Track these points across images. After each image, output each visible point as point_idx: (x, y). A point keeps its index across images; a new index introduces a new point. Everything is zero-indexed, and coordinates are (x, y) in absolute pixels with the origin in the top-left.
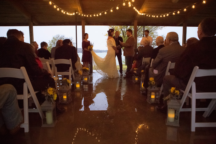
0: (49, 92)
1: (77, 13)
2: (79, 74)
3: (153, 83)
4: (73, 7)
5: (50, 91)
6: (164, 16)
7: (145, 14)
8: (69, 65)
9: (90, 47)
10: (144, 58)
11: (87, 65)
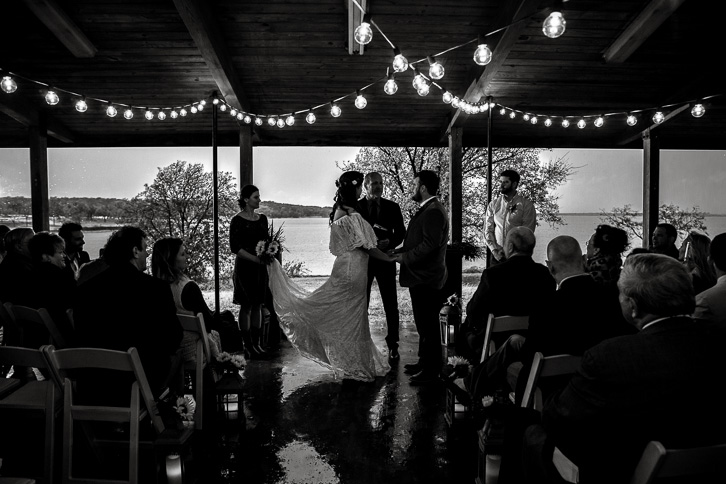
1: (216, 102)
4: (200, 79)
6: (582, 124)
7: (492, 105)
10: (491, 317)
11: (254, 317)
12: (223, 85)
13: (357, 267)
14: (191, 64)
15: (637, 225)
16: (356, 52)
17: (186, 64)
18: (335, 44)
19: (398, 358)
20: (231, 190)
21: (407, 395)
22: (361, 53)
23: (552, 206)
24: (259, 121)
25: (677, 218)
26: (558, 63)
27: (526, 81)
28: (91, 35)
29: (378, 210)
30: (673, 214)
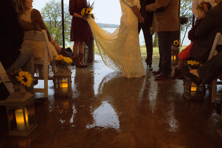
9: (86, 10)
11: (81, 48)
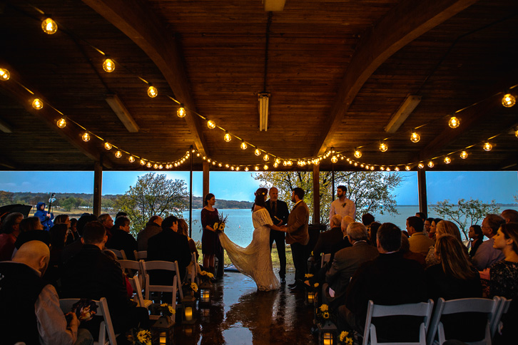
0: (139, 338)
1: (193, 151)
2: (191, 289)
3: (326, 316)
5: (141, 335)
8: (174, 273)
11: (211, 261)
12: (198, 145)
13: (265, 235)
14: (183, 134)
15: (454, 213)
16: (264, 130)
17: (180, 134)
18: (253, 126)
19: (285, 283)
20: (184, 191)
21: (291, 300)
22: (266, 130)
23: (392, 202)
24: (209, 161)
25: (481, 208)
26: (364, 132)
27: (350, 140)
28: (139, 123)
29: (276, 205)
30: (479, 205)
